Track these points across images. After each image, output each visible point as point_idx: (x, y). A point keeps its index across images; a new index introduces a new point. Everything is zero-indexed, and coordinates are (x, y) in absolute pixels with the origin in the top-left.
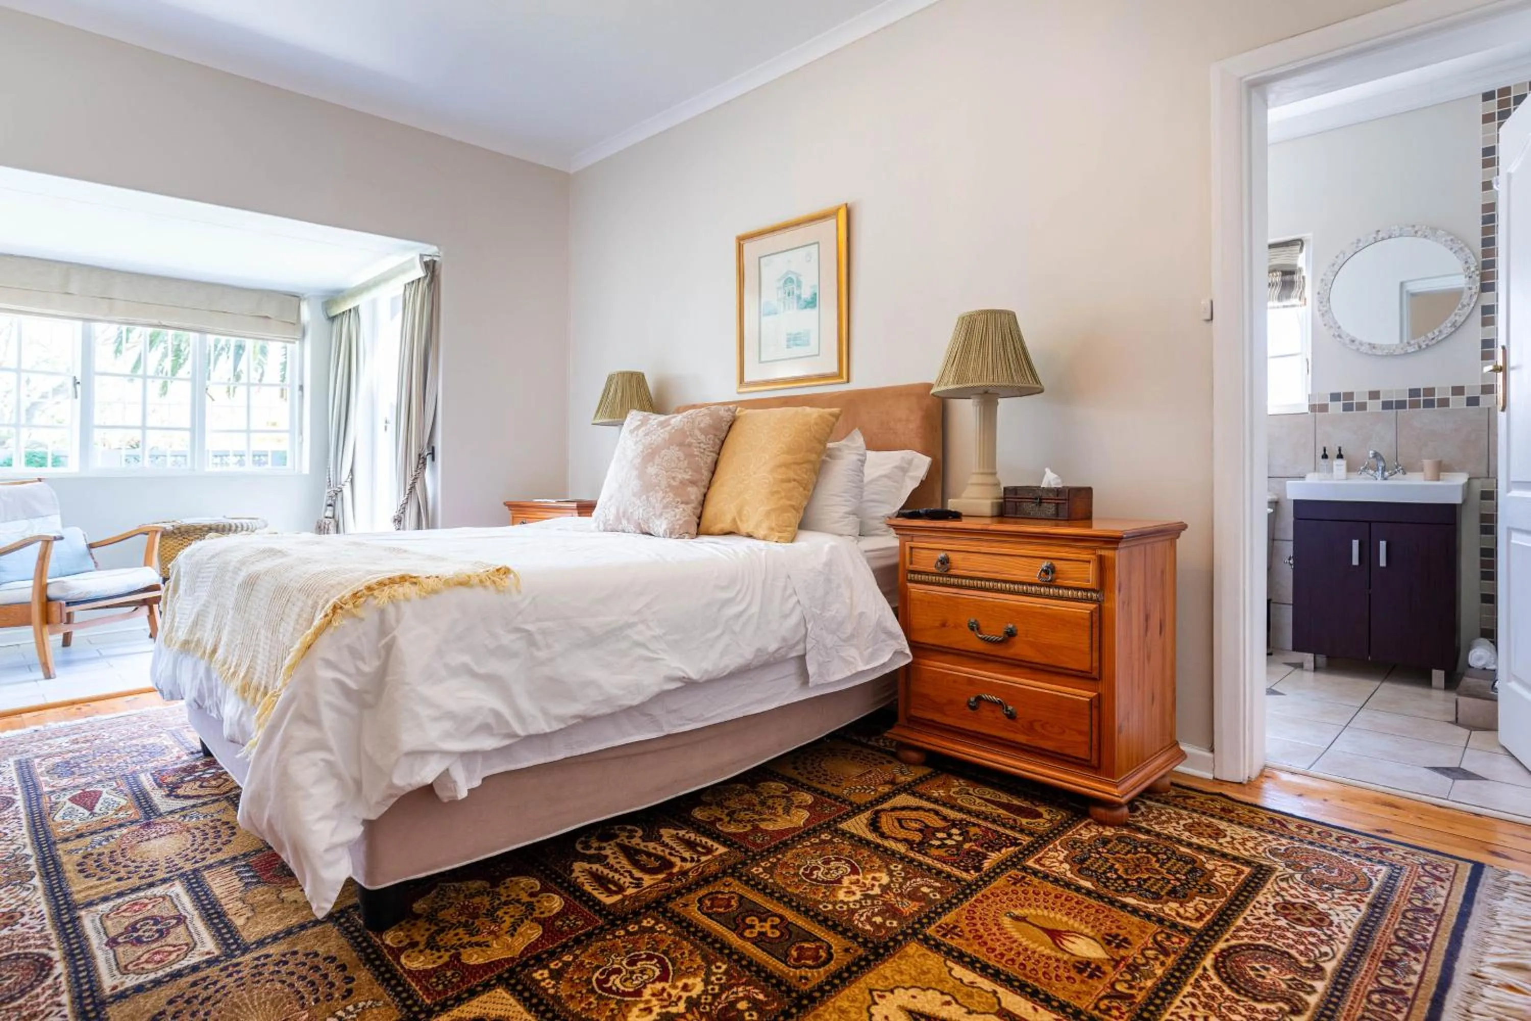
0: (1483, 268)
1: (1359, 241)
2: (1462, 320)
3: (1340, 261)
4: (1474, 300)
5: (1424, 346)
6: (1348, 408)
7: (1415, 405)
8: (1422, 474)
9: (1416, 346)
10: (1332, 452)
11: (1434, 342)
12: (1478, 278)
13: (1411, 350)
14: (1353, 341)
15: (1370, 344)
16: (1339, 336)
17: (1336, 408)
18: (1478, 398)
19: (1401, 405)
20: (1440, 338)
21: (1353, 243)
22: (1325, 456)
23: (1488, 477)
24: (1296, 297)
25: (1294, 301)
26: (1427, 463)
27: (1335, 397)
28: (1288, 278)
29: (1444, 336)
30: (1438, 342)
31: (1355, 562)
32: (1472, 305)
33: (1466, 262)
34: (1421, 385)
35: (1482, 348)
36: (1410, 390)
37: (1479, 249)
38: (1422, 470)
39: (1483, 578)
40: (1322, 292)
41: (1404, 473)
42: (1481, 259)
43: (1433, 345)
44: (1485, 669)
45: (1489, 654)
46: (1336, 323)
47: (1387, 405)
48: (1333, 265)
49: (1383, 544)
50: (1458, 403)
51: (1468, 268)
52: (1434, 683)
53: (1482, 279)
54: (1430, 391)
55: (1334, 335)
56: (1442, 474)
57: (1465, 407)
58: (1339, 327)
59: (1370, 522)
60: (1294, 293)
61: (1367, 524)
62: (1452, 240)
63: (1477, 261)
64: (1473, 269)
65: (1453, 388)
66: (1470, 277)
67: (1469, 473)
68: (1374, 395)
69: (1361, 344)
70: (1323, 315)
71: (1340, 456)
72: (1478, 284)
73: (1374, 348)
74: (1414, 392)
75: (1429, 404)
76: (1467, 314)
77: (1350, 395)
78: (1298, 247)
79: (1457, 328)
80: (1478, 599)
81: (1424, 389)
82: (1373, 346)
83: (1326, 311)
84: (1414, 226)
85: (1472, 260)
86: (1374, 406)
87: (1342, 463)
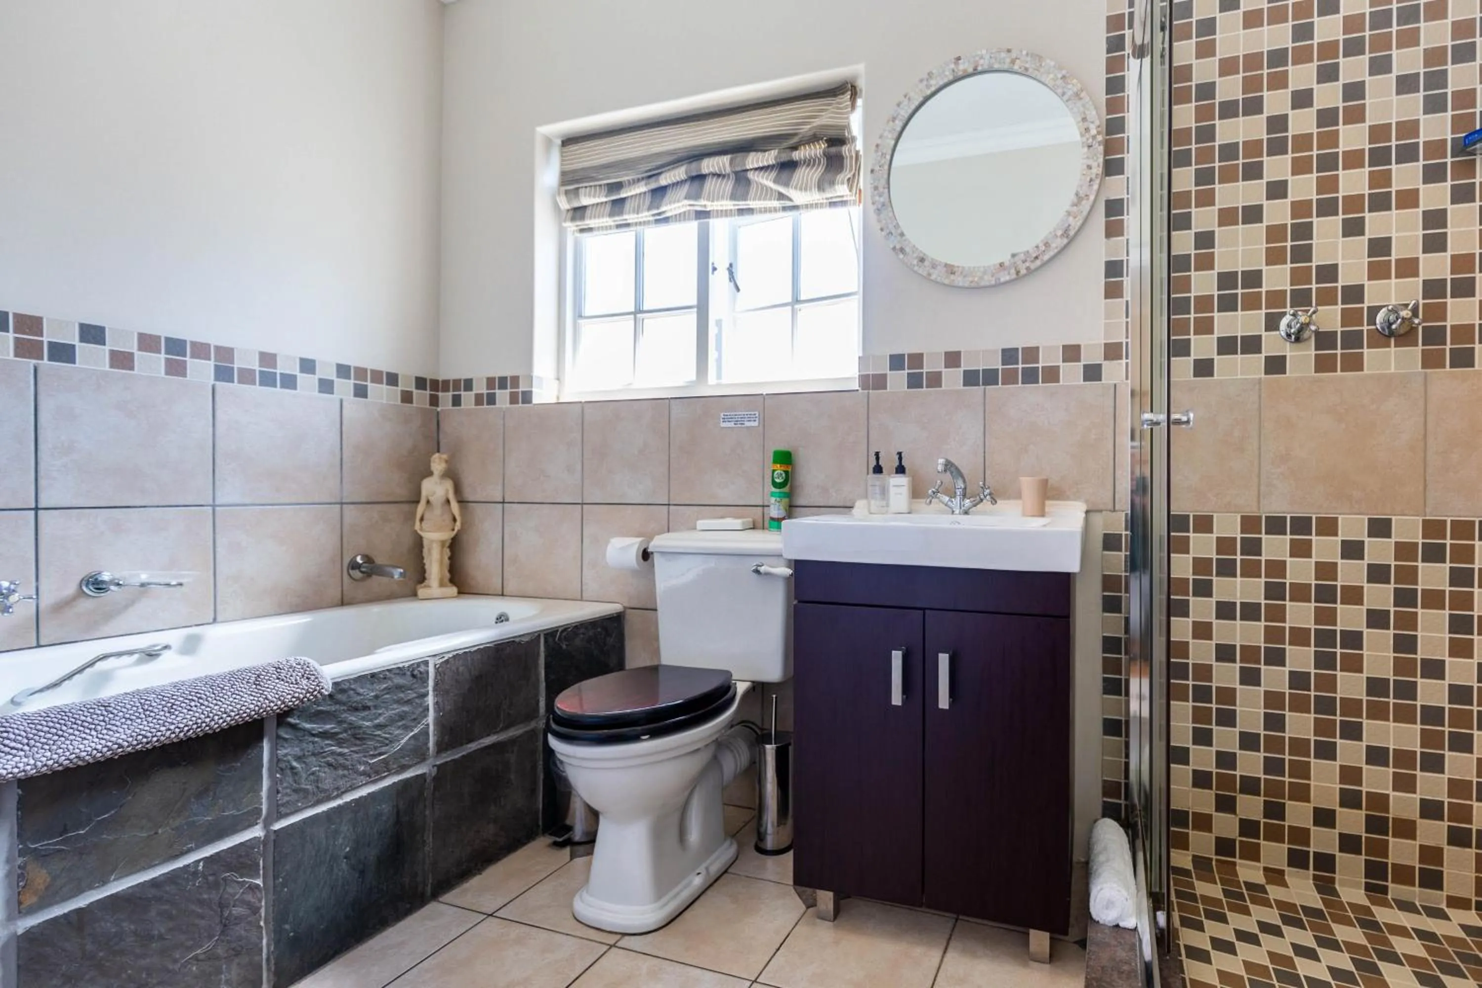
0: (1108, 133)
1: (930, 75)
2: (1079, 223)
3: (905, 113)
4: (1096, 187)
5: (1023, 271)
6: (915, 382)
7: (1010, 378)
8: (1019, 502)
9: (1013, 271)
10: (889, 462)
11: (1038, 263)
12: (1101, 149)
13: (1004, 278)
14: (922, 260)
15: (946, 265)
16: (902, 250)
17: (898, 380)
18: (1100, 366)
19: (990, 377)
20: (1046, 257)
21: (921, 81)
22: (878, 469)
23: (1114, 510)
24: (843, 183)
25: (841, 190)
26: (1028, 485)
27: (896, 362)
28: (833, 150)
29: (1052, 253)
30: (1044, 264)
31: (897, 699)
32: (1092, 198)
33: (1084, 119)
34: (1019, 342)
35: (1107, 276)
36: (1004, 351)
37: (1102, 97)
38: (1018, 496)
39: (1106, 691)
40: (877, 168)
41: (994, 501)
42: (1105, 117)
43: (1037, 269)
44: (1117, 926)
45: (1125, 893)
46: (897, 226)
47: (971, 378)
48: (894, 119)
49: (944, 659)
50: (1072, 373)
51: (1087, 130)
52: (1033, 946)
53: (1107, 152)
54: (1032, 353)
55: (894, 249)
56: (1048, 503)
57: (1082, 382)
58: (902, 235)
59: (924, 609)
60: (840, 177)
61: (921, 612)
62: (1064, 77)
63: (1100, 118)
64: (1094, 132)
65: (1064, 347)
66: (1090, 147)
67: (1087, 502)
68: (953, 359)
69: (934, 266)
70: (878, 211)
71: (901, 470)
72: (1101, 160)
73: (953, 273)
74: (1009, 355)
75: (1030, 376)
76: (1085, 213)
77: (917, 359)
78: (848, 96)
79: (1071, 241)
80: (1099, 727)
81: (1023, 349)
82: (951, 270)
83: (883, 205)
84: (1009, 51)
85: (1092, 114)
86: (953, 378)
87: (902, 481)
